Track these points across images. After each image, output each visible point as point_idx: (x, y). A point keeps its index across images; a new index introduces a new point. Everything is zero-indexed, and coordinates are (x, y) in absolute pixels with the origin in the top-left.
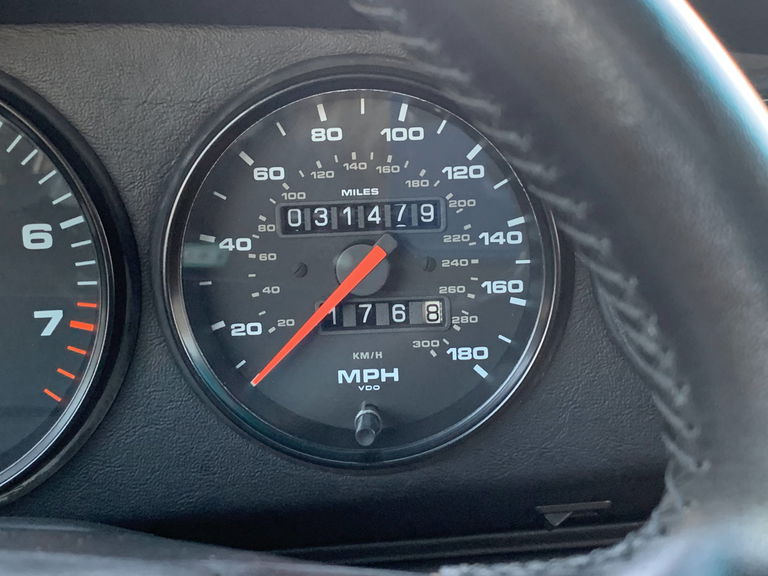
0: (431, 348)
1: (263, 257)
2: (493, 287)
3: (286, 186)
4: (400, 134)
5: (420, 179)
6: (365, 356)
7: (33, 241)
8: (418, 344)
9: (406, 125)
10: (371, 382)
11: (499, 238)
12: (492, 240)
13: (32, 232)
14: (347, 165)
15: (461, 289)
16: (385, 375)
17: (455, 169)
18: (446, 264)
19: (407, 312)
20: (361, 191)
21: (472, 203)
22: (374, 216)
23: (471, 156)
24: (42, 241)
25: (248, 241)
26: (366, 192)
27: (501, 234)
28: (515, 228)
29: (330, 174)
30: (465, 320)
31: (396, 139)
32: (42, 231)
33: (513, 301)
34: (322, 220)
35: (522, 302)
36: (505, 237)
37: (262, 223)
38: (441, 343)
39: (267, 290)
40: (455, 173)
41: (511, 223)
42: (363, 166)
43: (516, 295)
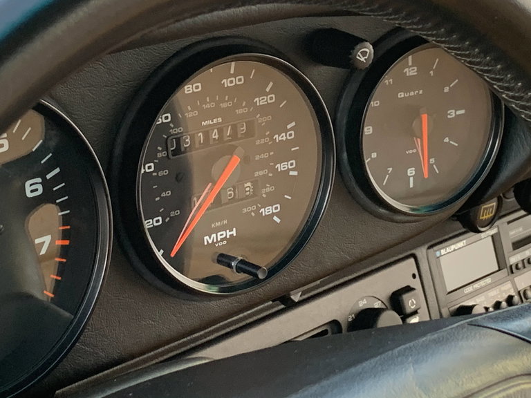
1: (161, 174)
2: (281, 167)
3: (172, 125)
4: (231, 82)
5: (243, 108)
6: (218, 224)
7: (32, 191)
8: (245, 210)
9: (235, 76)
10: (222, 240)
11: (283, 137)
12: (280, 139)
13: (31, 185)
14: (204, 106)
15: (265, 172)
16: (229, 234)
17: (261, 98)
18: (257, 158)
19: (234, 191)
20: (212, 121)
21: (269, 118)
22: (215, 135)
23: (268, 90)
24: (37, 190)
25: (152, 165)
26: (215, 121)
27: (284, 134)
28: (291, 129)
29: (195, 113)
30: (268, 190)
31: (229, 85)
32: (37, 183)
33: (292, 173)
34: (187, 143)
35: (295, 173)
36: (286, 136)
37: (159, 151)
38: (257, 206)
39: (164, 195)
40: (260, 101)
41: (289, 127)
42: (213, 105)
43: (292, 170)
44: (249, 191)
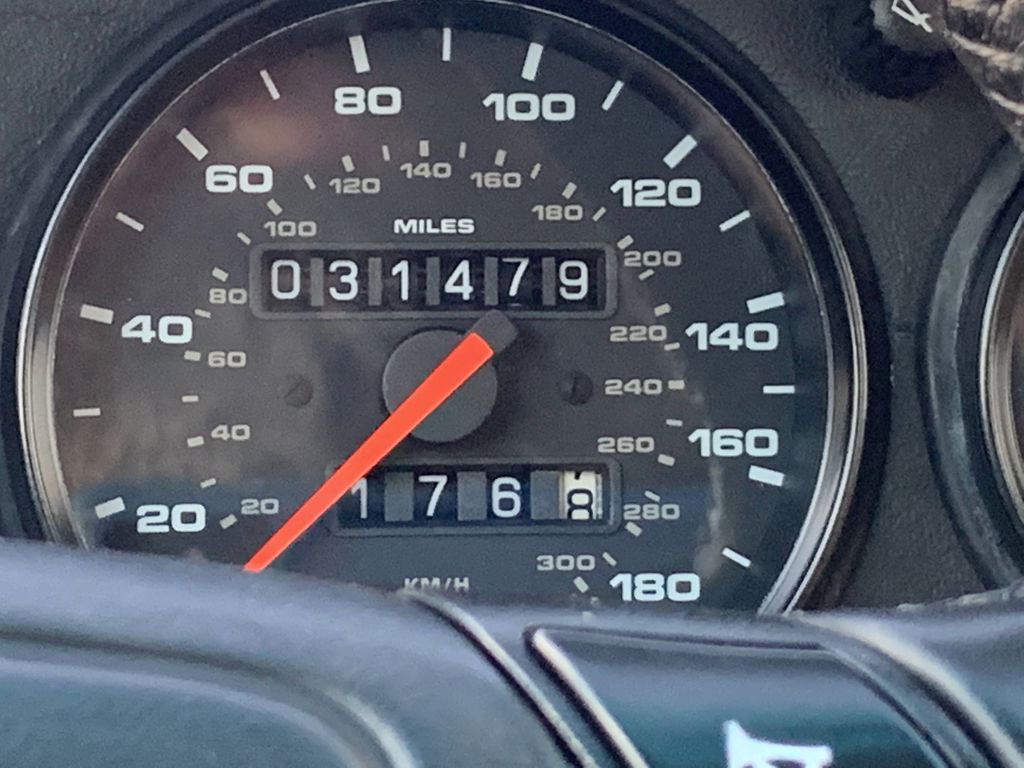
0: (576, 573)
1: (216, 359)
2: (713, 442)
3: (274, 207)
4: (523, 107)
5: (564, 203)
6: (430, 586)
8: (548, 563)
9: (539, 87)
11: (728, 336)
12: (715, 340)
14: (408, 166)
15: (646, 444)
17: (640, 184)
18: (614, 387)
19: (524, 494)
20: (436, 225)
21: (674, 259)
22: (459, 282)
23: (673, 159)
25: (186, 323)
26: (447, 226)
27: (733, 328)
28: (762, 317)
29: (372, 186)
30: (652, 512)
31: (514, 116)
33: (757, 474)
34: (346, 288)
35: (775, 478)
36: (742, 335)
37: (219, 284)
38: (600, 560)
39: (221, 432)
40: (638, 194)
41: (755, 306)
42: (444, 171)
43: (763, 462)
44: (587, 507)
